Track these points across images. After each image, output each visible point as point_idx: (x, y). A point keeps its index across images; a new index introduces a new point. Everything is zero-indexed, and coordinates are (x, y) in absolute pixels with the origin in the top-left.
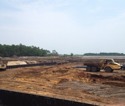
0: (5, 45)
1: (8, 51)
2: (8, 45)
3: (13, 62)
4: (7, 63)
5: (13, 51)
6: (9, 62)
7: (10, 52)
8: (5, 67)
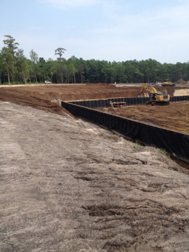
0: (165, 64)
1: (169, 73)
2: (170, 64)
3: (182, 91)
4: (173, 91)
5: (178, 72)
6: (176, 90)
7: (173, 74)
8: (169, 99)
